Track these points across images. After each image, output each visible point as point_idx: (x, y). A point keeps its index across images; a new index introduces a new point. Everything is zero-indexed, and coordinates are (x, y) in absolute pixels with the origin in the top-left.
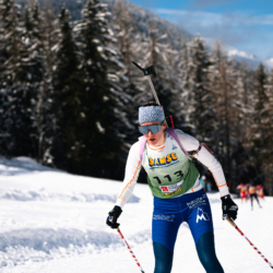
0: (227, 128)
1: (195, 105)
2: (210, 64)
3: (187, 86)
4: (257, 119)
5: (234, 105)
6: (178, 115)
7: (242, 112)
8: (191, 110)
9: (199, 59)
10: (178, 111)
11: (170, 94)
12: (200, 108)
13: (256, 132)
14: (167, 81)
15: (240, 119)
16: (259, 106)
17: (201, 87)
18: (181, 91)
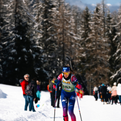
0: (63, 49)
1: (43, 33)
2: (53, 6)
3: (37, 21)
4: (83, 43)
5: (69, 34)
6: (31, 40)
7: (74, 39)
8: (40, 36)
9: (46, 3)
10: (32, 37)
11: (27, 25)
12: (46, 35)
13: (82, 53)
14: (25, 17)
15: (72, 44)
16: (85, 36)
17: (47, 21)
18: (34, 24)
